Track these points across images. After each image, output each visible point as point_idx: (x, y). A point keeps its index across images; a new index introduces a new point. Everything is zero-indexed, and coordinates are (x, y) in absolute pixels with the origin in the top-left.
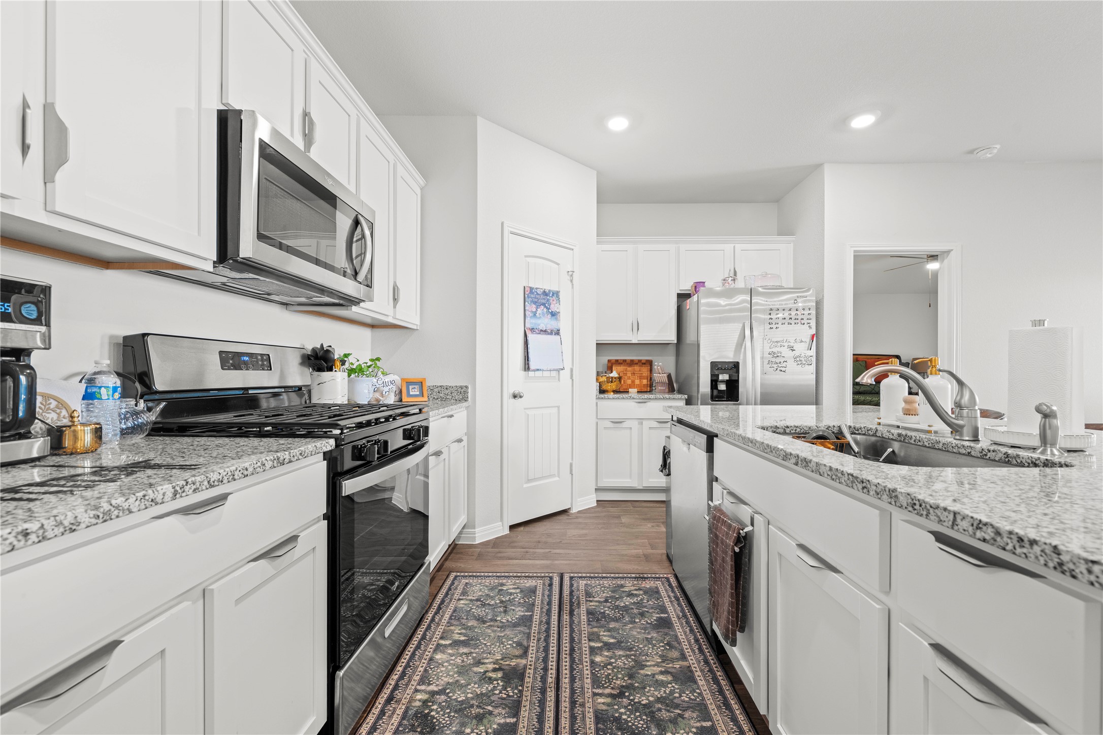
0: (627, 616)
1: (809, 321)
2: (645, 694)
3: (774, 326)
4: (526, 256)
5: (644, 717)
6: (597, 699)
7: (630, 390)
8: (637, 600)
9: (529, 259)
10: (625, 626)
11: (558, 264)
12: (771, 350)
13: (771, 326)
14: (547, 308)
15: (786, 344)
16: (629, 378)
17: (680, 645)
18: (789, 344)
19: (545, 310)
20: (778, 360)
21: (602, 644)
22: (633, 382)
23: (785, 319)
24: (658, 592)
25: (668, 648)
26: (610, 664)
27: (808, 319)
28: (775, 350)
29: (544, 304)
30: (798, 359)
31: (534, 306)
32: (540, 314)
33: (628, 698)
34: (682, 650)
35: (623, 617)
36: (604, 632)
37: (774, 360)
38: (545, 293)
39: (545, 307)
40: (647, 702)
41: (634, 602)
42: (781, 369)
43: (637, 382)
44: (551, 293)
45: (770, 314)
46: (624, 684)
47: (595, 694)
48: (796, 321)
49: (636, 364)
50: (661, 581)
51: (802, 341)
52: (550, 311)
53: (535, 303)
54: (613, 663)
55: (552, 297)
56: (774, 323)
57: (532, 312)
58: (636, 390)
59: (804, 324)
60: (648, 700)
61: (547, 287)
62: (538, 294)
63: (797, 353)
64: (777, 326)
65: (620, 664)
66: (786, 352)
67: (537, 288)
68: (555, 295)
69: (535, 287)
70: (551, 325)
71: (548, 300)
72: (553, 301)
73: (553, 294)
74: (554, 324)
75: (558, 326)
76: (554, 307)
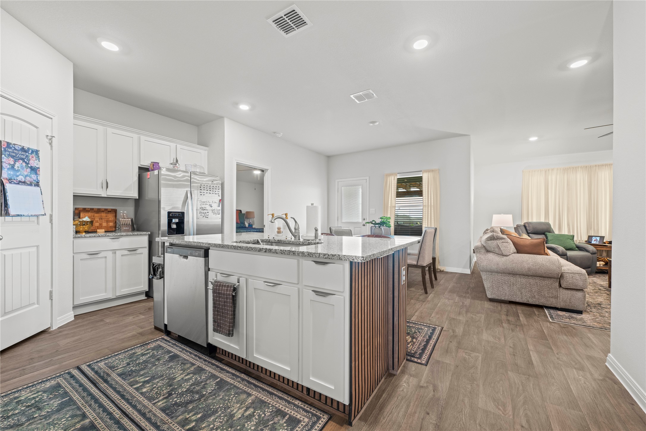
0: (149, 365)
1: (218, 193)
2: (183, 387)
3: (203, 194)
5: (188, 395)
6: (157, 404)
7: (98, 230)
8: (150, 355)
9: (5, 117)
10: (150, 369)
11: (37, 127)
12: (201, 206)
13: (201, 194)
14: (26, 163)
15: (208, 204)
16: (97, 222)
17: (188, 361)
18: (210, 203)
19: (24, 164)
20: (204, 211)
21: (142, 383)
22: (101, 224)
23: (208, 190)
24: (161, 346)
25: (183, 365)
26: (155, 387)
28: (203, 206)
29: (23, 159)
30: (214, 211)
31: (12, 159)
32: (18, 167)
33: (175, 393)
34: (191, 362)
35: (147, 366)
36: (139, 378)
37: (202, 211)
38: (24, 150)
39: (24, 161)
40: (186, 389)
41: (149, 357)
42: (206, 216)
43: (104, 224)
44: (30, 151)
45: (200, 187)
46: (169, 390)
47: (154, 404)
48: (213, 192)
49: (103, 211)
50: (159, 341)
51: (215, 203)
52: (29, 165)
53: (13, 157)
54: (156, 386)
55: (31, 154)
56: (202, 192)
57: (9, 164)
58: (103, 230)
59: (216, 194)
60: (186, 388)
61: (26, 146)
62: (15, 149)
63: (213, 208)
64: (204, 194)
65: (160, 385)
66: (208, 207)
67: (14, 144)
68: (35, 153)
69: (13, 143)
70: (31, 177)
71: (27, 156)
72: (33, 157)
73: (32, 152)
74: (34, 177)
75: (37, 179)
76: (33, 163)
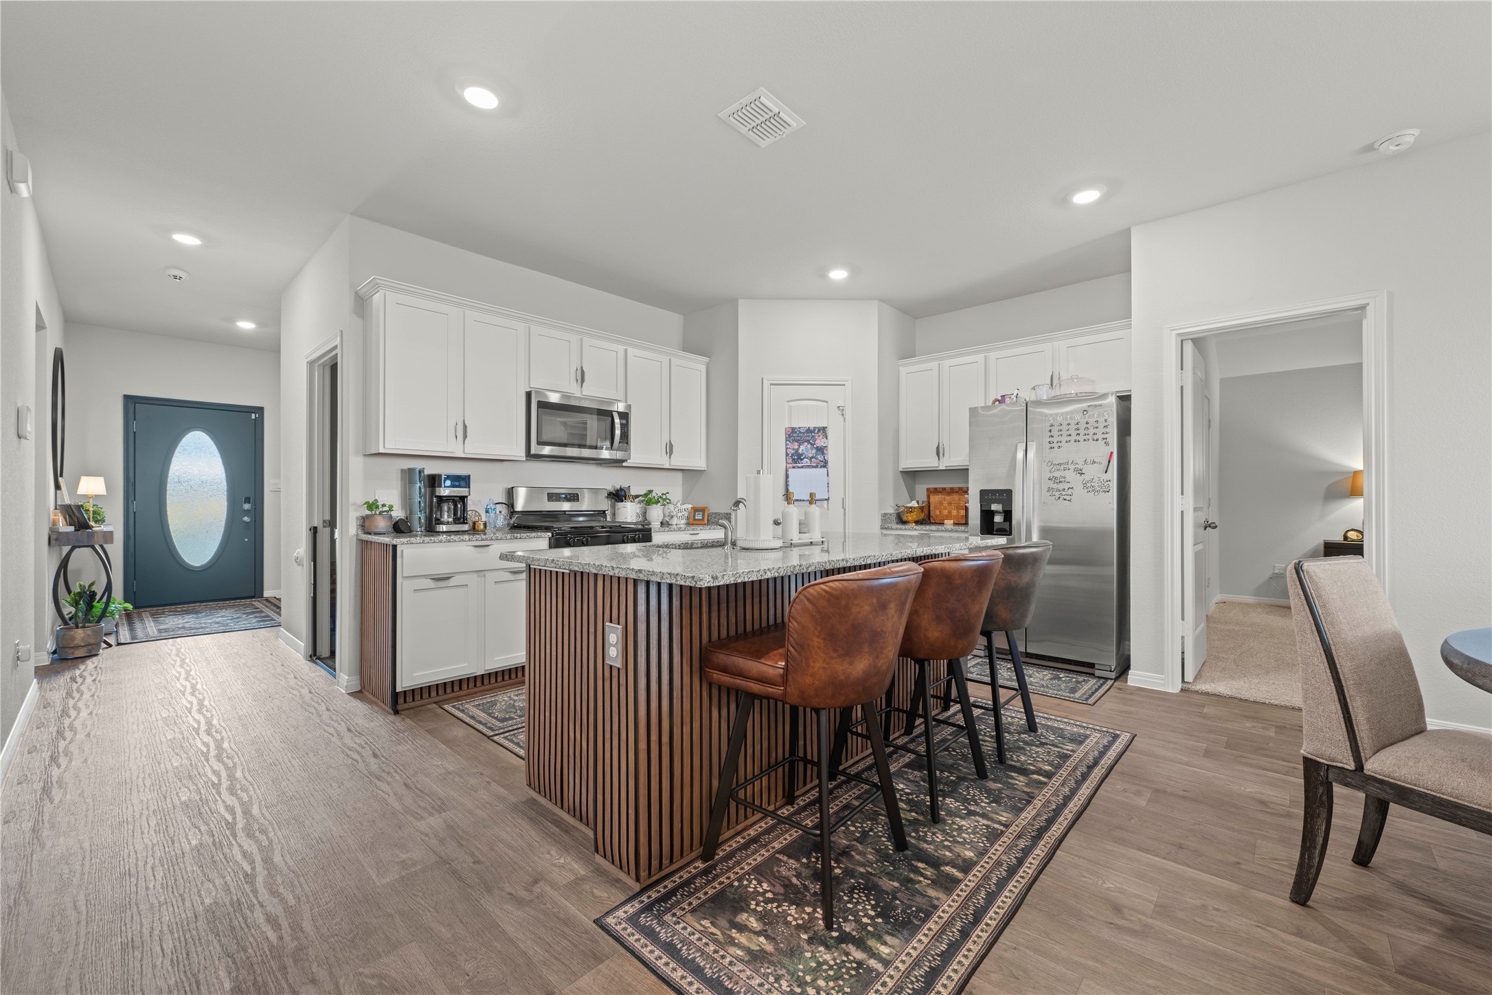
1: (1105, 436)
3: (1056, 445)
4: (788, 402)
7: (946, 521)
9: (792, 404)
11: (827, 402)
12: (1051, 475)
13: (1052, 445)
14: (811, 444)
15: (1072, 467)
16: (945, 508)
18: (1077, 466)
19: (809, 446)
20: (1061, 486)
22: (950, 512)
23: (1070, 435)
27: (1103, 433)
28: (1057, 474)
29: (808, 441)
30: (1089, 485)
31: (796, 444)
32: (803, 450)
37: (1055, 486)
38: (809, 431)
39: (809, 443)
42: (1065, 497)
43: (954, 512)
44: (817, 430)
45: (1050, 431)
48: (1086, 437)
49: (957, 492)
51: (1094, 462)
52: (815, 446)
53: (797, 441)
55: (817, 433)
56: (1055, 442)
57: (794, 449)
58: (952, 522)
59: (1097, 440)
61: (812, 425)
62: (800, 432)
63: (1087, 477)
64: (1059, 444)
66: (1071, 476)
67: (799, 428)
68: (821, 431)
69: (797, 426)
70: (817, 459)
71: (813, 437)
72: (819, 436)
73: (819, 431)
74: (820, 457)
75: (825, 459)
76: (820, 442)
